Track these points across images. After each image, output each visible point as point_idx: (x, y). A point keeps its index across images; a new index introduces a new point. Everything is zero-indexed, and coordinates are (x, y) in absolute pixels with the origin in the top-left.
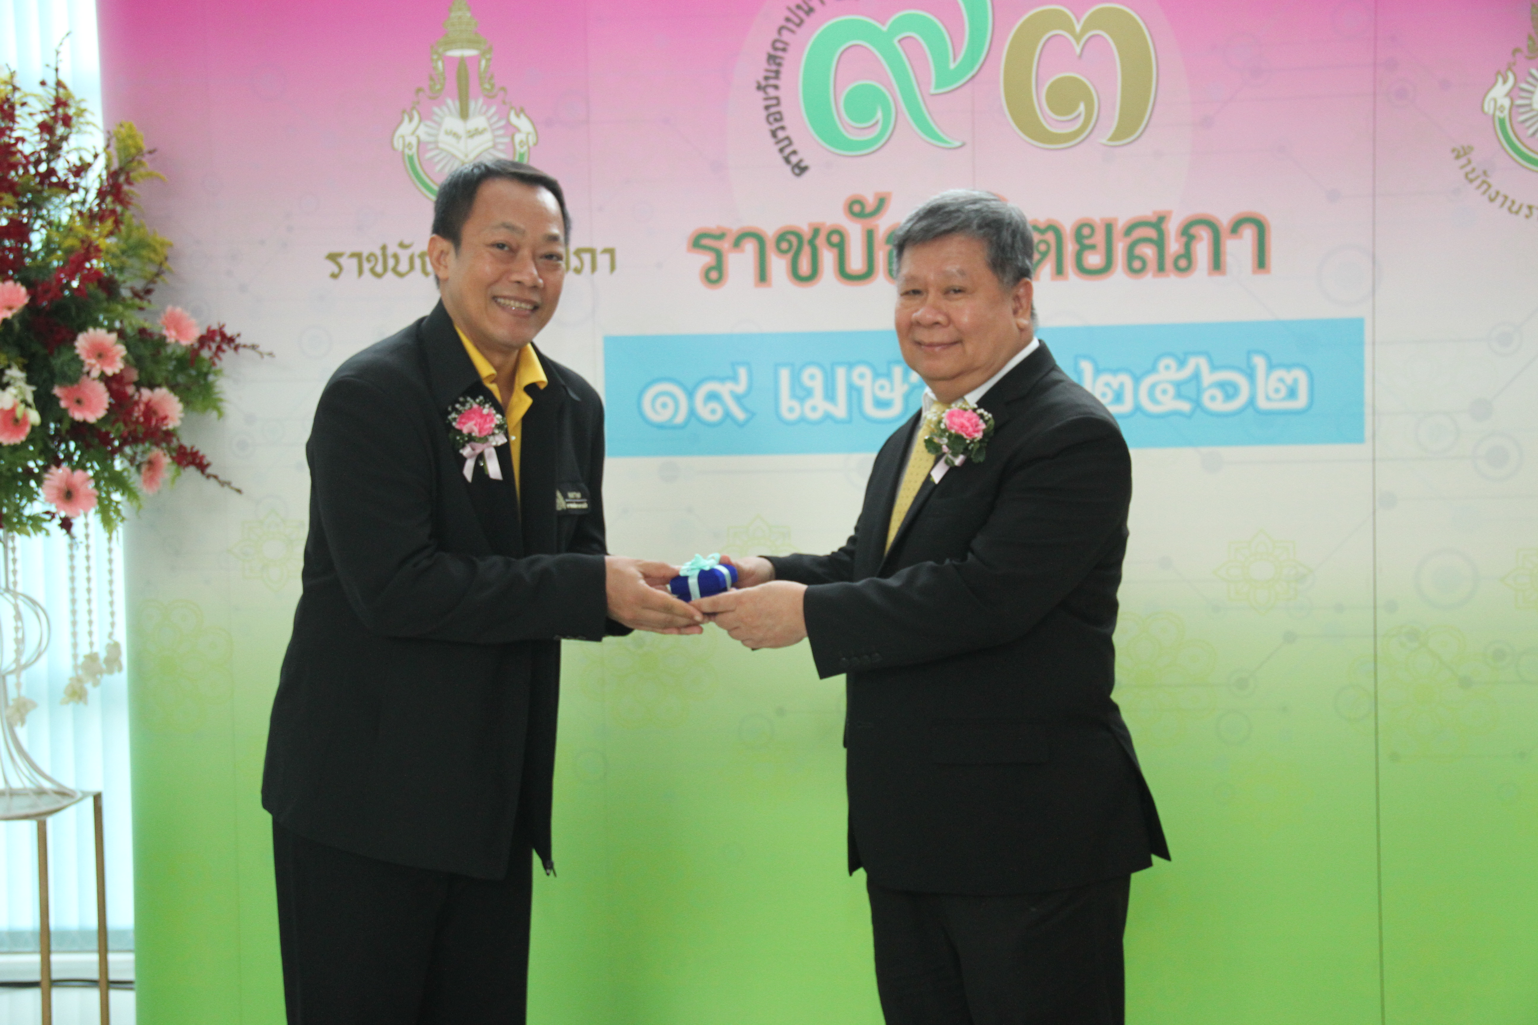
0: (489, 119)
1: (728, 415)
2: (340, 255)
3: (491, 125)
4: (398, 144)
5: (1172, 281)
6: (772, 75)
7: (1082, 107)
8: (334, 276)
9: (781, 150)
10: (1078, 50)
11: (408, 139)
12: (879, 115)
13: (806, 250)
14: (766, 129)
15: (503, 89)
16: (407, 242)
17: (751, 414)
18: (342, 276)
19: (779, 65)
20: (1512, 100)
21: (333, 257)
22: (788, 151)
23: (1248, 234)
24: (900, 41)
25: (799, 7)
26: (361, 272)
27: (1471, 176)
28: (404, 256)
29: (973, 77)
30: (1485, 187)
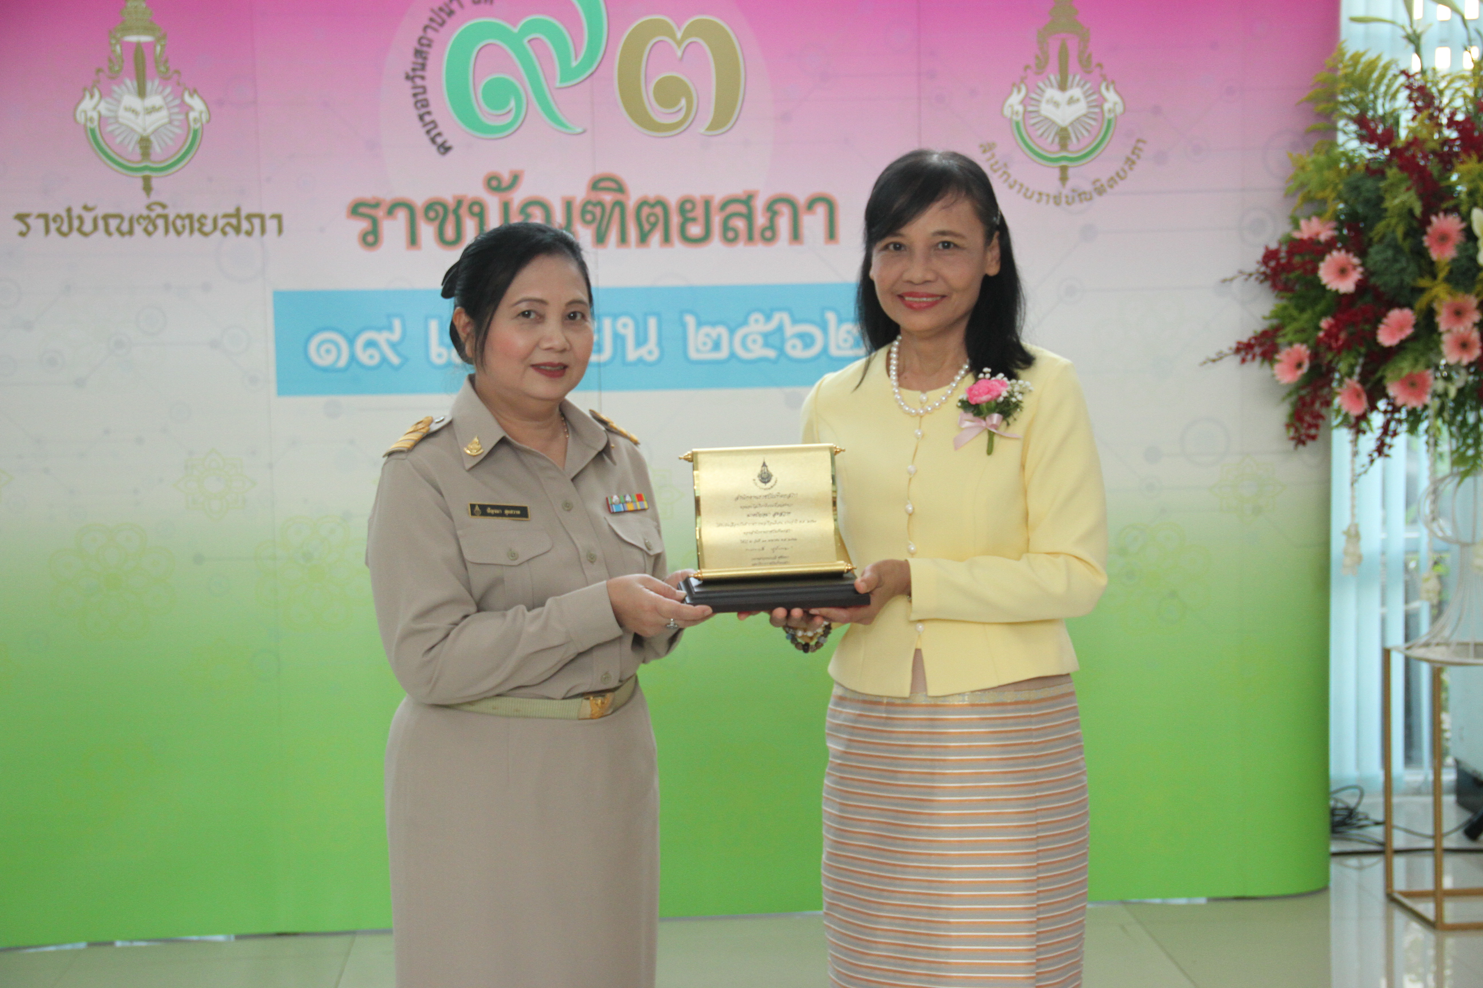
0: (165, 98)
1: (384, 360)
2: (28, 215)
3: (167, 104)
4: (81, 118)
5: (759, 249)
6: (418, 67)
7: (683, 102)
8: (22, 234)
9: (428, 132)
10: (679, 53)
11: (90, 114)
12: (512, 104)
13: (451, 218)
14: (414, 114)
15: (177, 72)
16: (90, 204)
17: (405, 360)
18: (30, 235)
19: (425, 58)
20: (1025, 106)
21: (21, 217)
22: (433, 133)
23: (821, 210)
24: (529, 41)
25: (441, 9)
26: (47, 231)
27: (995, 167)
28: (88, 217)
29: (592, 74)
30: (1005, 176)
